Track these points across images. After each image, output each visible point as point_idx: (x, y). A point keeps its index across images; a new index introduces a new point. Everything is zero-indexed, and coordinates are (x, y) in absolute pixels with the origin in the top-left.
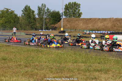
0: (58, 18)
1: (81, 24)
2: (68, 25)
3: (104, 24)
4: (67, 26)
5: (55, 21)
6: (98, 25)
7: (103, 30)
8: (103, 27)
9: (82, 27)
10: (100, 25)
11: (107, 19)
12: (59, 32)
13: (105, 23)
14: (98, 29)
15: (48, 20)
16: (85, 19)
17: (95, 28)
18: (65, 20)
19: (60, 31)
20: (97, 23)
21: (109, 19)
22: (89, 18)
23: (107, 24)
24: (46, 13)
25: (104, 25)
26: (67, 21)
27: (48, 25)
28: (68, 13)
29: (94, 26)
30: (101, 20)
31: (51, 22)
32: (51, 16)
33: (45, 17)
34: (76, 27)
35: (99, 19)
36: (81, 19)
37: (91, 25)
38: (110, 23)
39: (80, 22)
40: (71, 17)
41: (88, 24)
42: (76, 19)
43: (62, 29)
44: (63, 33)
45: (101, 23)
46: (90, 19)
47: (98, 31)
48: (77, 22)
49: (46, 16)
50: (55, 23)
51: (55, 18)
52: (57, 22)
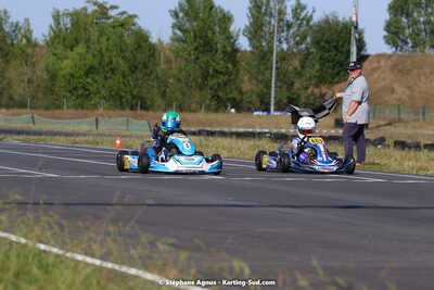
2: (399, 89)
4: (393, 91)
5: (334, 66)
15: (297, 64)
18: (383, 63)
24: (289, 27)
26: (391, 69)
27: (297, 85)
28: (407, 32)
32: (318, 43)
33: (285, 46)
49: (288, 43)
50: (336, 79)
51: (335, 52)
52: (342, 73)
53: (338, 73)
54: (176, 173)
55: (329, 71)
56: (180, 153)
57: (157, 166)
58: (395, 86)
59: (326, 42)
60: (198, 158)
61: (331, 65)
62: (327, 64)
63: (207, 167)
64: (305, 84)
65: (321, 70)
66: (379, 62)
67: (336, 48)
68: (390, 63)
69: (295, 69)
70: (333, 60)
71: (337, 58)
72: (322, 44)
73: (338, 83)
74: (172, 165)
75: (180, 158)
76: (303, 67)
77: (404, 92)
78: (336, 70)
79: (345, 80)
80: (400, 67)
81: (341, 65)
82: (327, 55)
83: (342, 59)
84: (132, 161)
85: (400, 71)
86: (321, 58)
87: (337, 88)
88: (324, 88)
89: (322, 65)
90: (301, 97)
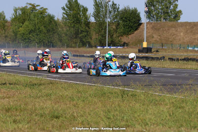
0: (135, 22)
1: (182, 34)
4: (153, 37)
9: (184, 39)
12: (140, 51)
15: (114, 27)
16: (190, 23)
19: (141, 49)
24: (110, 12)
26: (152, 28)
27: (114, 36)
31: (122, 31)
32: (122, 18)
33: (109, 20)
34: (170, 40)
36: (181, 23)
39: (179, 30)
40: (161, 21)
41: (194, 34)
42: (170, 23)
43: (145, 45)
44: (147, 52)
48: (173, 30)
50: (130, 33)
51: (129, 22)
52: (132, 30)
53: (131, 30)
54: (110, 76)
55: (127, 30)
56: (111, 68)
57: (103, 73)
58: (154, 35)
59: (125, 18)
60: (118, 70)
61: (127, 27)
63: (121, 73)
64: (118, 35)
65: (124, 29)
66: (147, 26)
67: (129, 20)
68: (151, 26)
69: (114, 29)
70: (128, 25)
71: (130, 25)
72: (124, 19)
74: (108, 73)
75: (111, 70)
76: (117, 28)
77: (157, 38)
78: (130, 29)
79: (133, 33)
80: (156, 28)
81: (132, 27)
82: (126, 23)
83: (132, 25)
84: (93, 72)
85: (155, 29)
86: (124, 25)
87: (130, 36)
88: (125, 37)
89: (124, 27)
90: (117, 40)
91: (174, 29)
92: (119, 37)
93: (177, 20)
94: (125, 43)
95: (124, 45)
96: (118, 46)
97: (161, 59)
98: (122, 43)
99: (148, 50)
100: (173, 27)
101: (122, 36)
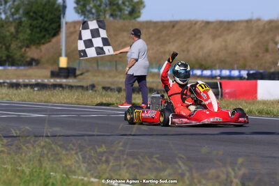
0: (52, 22)
3: (226, 41)
5: (41, 31)
6: (202, 48)
7: (224, 64)
8: (222, 55)
10: (210, 45)
11: (238, 22)
12: (54, 75)
13: (231, 38)
14: (203, 63)
15: (12, 29)
16: (156, 23)
17: (193, 59)
19: (56, 69)
20: (201, 38)
21: (245, 24)
22: (171, 22)
23: (238, 42)
25: (226, 48)
27: (13, 46)
29: (188, 51)
30: (212, 26)
31: (26, 36)
32: (28, 13)
33: (3, 16)
35: (208, 23)
36: (139, 23)
37: (176, 44)
38: (248, 39)
41: (163, 43)
43: (63, 62)
44: (67, 77)
45: (214, 37)
46: (173, 24)
47: (203, 68)
49: (5, 14)
50: (43, 41)
51: (40, 20)
52: (47, 36)
53: (44, 36)
55: (38, 35)
59: (34, 13)
61: (38, 30)
62: (35, 30)
64: (20, 45)
65: (31, 34)
66: (75, 27)
67: (42, 17)
69: (12, 34)
70: (40, 27)
71: (43, 25)
72: (31, 14)
73: (44, 44)
76: (17, 32)
78: (42, 34)
79: (50, 42)
81: (46, 30)
82: (35, 22)
83: (47, 25)
86: (31, 25)
87: (44, 48)
88: (33, 48)
89: (32, 30)
90: (17, 55)
91: (125, 34)
92: (21, 48)
93: (135, 18)
94: (33, 60)
95: (31, 63)
96: (21, 65)
97: (87, 89)
98: (28, 59)
99: (69, 72)
100: (124, 31)
101: (28, 46)
